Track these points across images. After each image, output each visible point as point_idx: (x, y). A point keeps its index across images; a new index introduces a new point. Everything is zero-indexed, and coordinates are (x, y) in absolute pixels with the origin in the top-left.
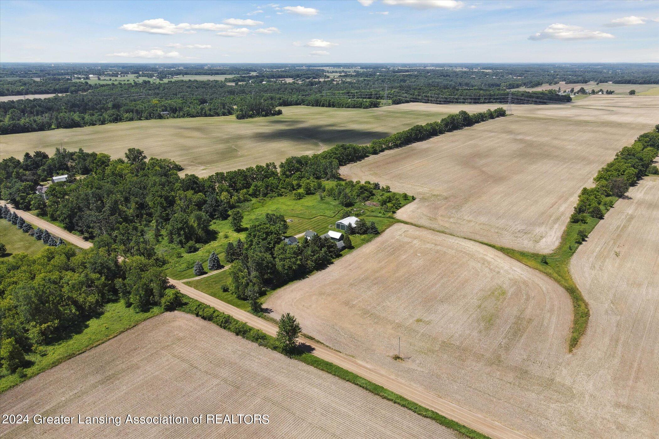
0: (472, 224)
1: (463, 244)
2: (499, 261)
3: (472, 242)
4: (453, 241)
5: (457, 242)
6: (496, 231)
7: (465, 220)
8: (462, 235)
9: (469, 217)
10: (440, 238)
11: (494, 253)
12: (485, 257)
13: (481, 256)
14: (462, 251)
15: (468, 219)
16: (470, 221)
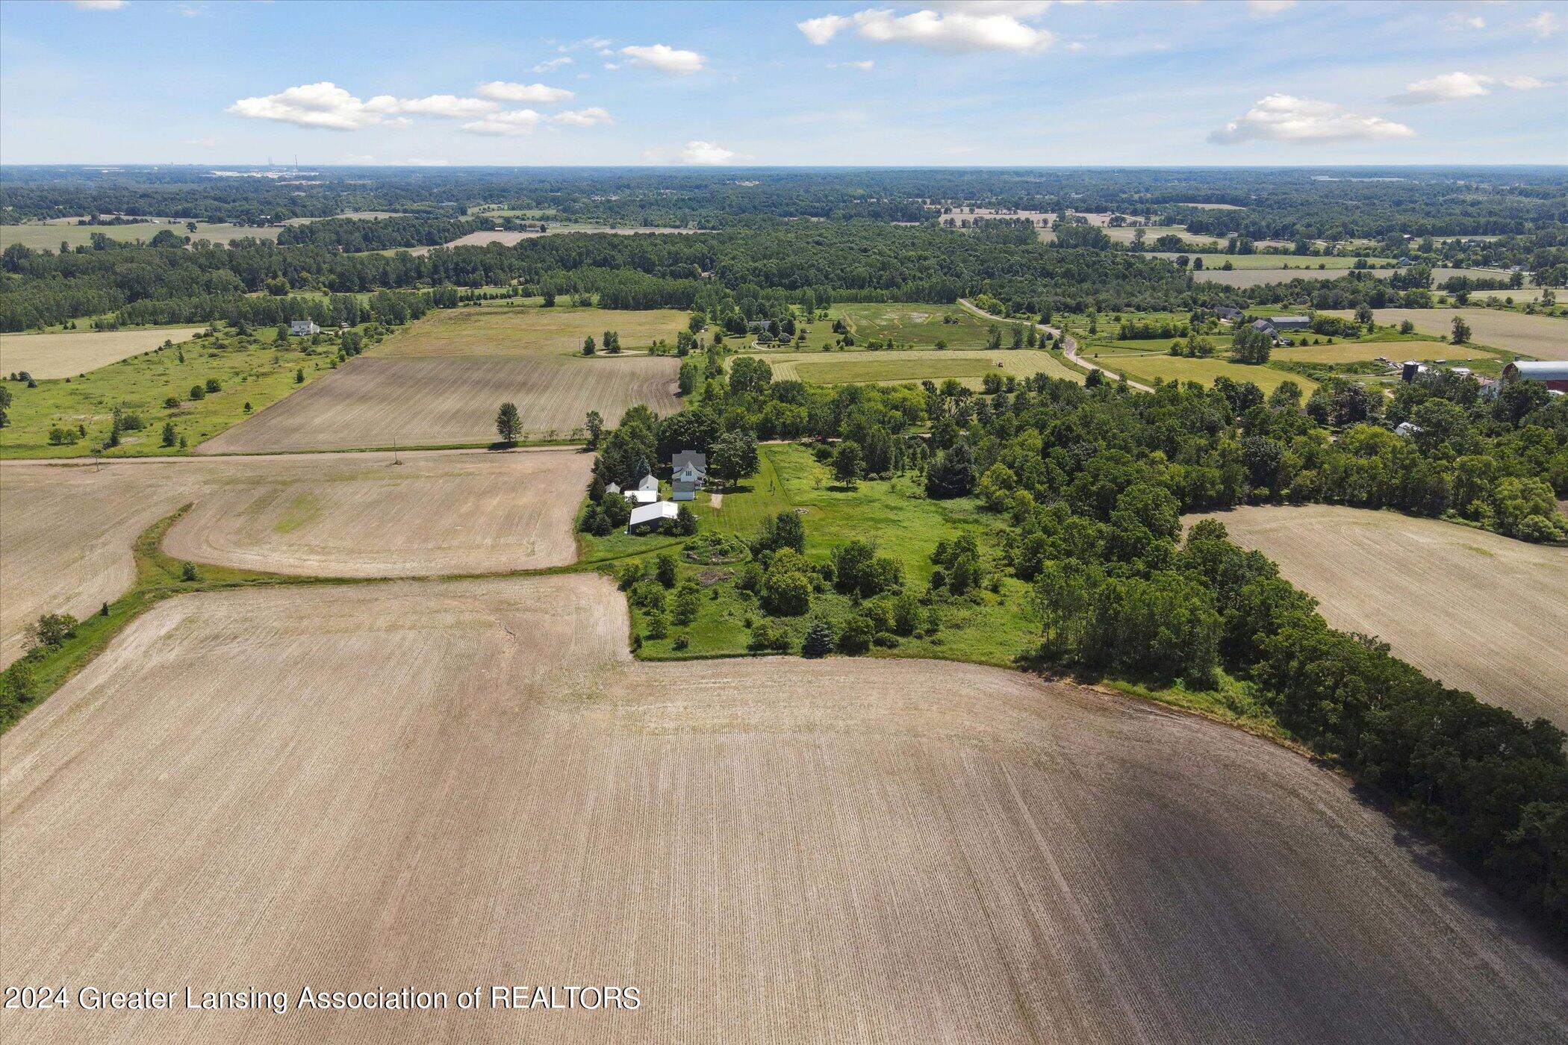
0: (382, 623)
1: (382, 566)
2: (291, 560)
3: (361, 575)
4: (408, 565)
5: (399, 566)
6: (305, 623)
7: (410, 629)
8: (396, 588)
9: (403, 639)
10: (440, 564)
11: (306, 570)
12: (323, 558)
13: (333, 557)
14: (378, 552)
15: (400, 634)
16: (392, 628)
